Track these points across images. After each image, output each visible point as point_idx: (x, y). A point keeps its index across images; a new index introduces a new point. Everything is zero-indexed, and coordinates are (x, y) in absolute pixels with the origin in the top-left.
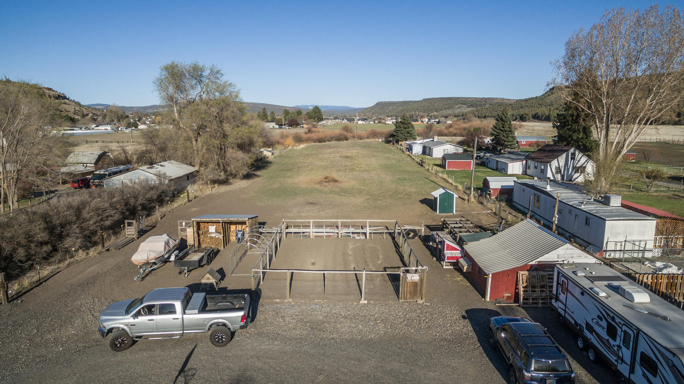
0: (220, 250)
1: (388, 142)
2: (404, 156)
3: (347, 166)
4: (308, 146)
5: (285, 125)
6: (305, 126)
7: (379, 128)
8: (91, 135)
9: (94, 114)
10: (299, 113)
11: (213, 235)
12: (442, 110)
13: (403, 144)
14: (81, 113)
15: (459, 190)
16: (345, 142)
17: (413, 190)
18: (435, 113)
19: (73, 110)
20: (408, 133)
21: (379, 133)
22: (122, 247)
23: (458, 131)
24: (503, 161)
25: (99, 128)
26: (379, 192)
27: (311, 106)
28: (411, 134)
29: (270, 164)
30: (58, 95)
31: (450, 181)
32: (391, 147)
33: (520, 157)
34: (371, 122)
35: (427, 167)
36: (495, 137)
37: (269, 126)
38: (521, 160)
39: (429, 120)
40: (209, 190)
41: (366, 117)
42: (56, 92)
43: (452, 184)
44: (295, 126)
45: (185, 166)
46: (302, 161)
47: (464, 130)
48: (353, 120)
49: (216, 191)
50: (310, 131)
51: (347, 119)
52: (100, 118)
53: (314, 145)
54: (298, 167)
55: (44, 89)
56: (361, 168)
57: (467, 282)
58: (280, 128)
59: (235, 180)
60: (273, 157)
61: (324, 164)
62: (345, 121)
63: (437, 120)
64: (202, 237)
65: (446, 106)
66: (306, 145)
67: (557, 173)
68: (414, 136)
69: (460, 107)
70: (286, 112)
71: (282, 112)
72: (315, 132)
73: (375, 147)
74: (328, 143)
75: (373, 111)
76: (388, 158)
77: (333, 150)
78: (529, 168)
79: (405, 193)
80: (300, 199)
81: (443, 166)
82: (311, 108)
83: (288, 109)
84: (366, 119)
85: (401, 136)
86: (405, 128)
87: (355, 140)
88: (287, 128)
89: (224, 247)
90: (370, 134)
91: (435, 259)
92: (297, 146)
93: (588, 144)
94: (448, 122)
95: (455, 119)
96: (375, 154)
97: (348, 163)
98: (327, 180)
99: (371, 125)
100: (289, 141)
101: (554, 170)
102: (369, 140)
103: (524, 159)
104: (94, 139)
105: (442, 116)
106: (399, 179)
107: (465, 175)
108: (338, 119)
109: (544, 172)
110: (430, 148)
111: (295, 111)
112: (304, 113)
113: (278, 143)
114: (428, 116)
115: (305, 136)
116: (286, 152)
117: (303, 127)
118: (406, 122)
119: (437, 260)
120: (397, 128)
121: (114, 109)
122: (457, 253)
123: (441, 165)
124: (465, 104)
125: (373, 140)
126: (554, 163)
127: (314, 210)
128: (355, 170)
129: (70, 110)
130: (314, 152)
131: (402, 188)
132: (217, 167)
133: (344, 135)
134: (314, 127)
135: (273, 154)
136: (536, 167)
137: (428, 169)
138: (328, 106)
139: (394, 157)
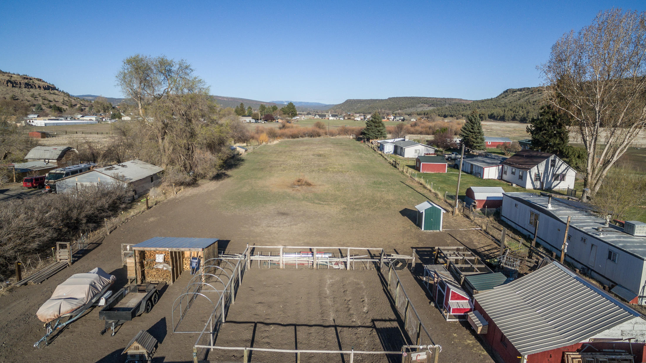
0: (168, 285)
1: (359, 139)
2: (376, 155)
3: (320, 166)
4: (281, 142)
5: (261, 119)
6: (280, 121)
7: (349, 124)
8: (75, 125)
9: (82, 104)
10: (275, 108)
11: (160, 267)
12: (406, 108)
13: (373, 142)
14: (70, 104)
15: (440, 199)
16: (318, 138)
17: (391, 197)
18: (400, 111)
19: (62, 101)
20: (379, 131)
21: (350, 130)
22: (47, 279)
23: (424, 130)
24: (479, 165)
25: (84, 118)
26: (356, 199)
27: (286, 102)
28: (382, 133)
29: (243, 162)
30: (48, 86)
31: (429, 187)
32: (362, 145)
33: (495, 161)
34: (341, 119)
35: (401, 169)
36: (464, 138)
37: (246, 121)
38: (496, 165)
39: (395, 117)
40: (173, 194)
41: (336, 114)
42: (46, 82)
43: (430, 191)
44: (270, 121)
45: (149, 166)
46: (275, 159)
47: (429, 128)
48: (325, 116)
49: (182, 195)
50: (284, 127)
51: (319, 115)
52: (87, 109)
53: (288, 141)
54: (271, 167)
55: (34, 80)
56: (335, 168)
57: (482, 348)
58: (256, 122)
59: (204, 181)
60: (246, 153)
61: (297, 162)
62: (317, 117)
63: (402, 118)
64: (146, 268)
65: (410, 105)
66: (279, 140)
67: (536, 180)
68: (385, 134)
69: (422, 106)
70: (263, 107)
71: (258, 108)
72: (288, 127)
73: (346, 145)
74: (301, 139)
75: (343, 108)
76: (361, 157)
77: (306, 147)
78: (505, 173)
79: (382, 201)
80: (271, 208)
81: (416, 168)
82: (285, 103)
83: (265, 104)
84: (337, 116)
85: (372, 134)
86: (376, 127)
87: (327, 137)
88: (263, 122)
89: (174, 281)
90: (341, 131)
91: (433, 304)
92: (271, 142)
93: (565, 150)
94: (412, 120)
95: (419, 117)
96: (348, 152)
97: (321, 163)
98: (300, 183)
99: (341, 121)
100: (264, 136)
101: (533, 177)
102: (341, 137)
103: (500, 163)
104: (75, 130)
105: (406, 114)
106: (374, 183)
107: (441, 180)
108: (311, 114)
109: (522, 178)
110: (402, 148)
111: (270, 107)
112: (279, 108)
113: (253, 138)
114: (393, 113)
115: (279, 132)
116: (260, 148)
117: (278, 122)
118: (377, 121)
119: (436, 306)
120: (368, 126)
121: (100, 101)
122: (465, 304)
123: (414, 166)
124: (426, 103)
125: (345, 136)
126: (534, 170)
127: (285, 223)
128: (328, 171)
129: (58, 100)
130: (287, 149)
131: (379, 195)
132: (183, 168)
133: (316, 131)
134: (288, 122)
135: (246, 150)
136: (513, 173)
137: (403, 172)
138: (302, 102)
139: (366, 156)
